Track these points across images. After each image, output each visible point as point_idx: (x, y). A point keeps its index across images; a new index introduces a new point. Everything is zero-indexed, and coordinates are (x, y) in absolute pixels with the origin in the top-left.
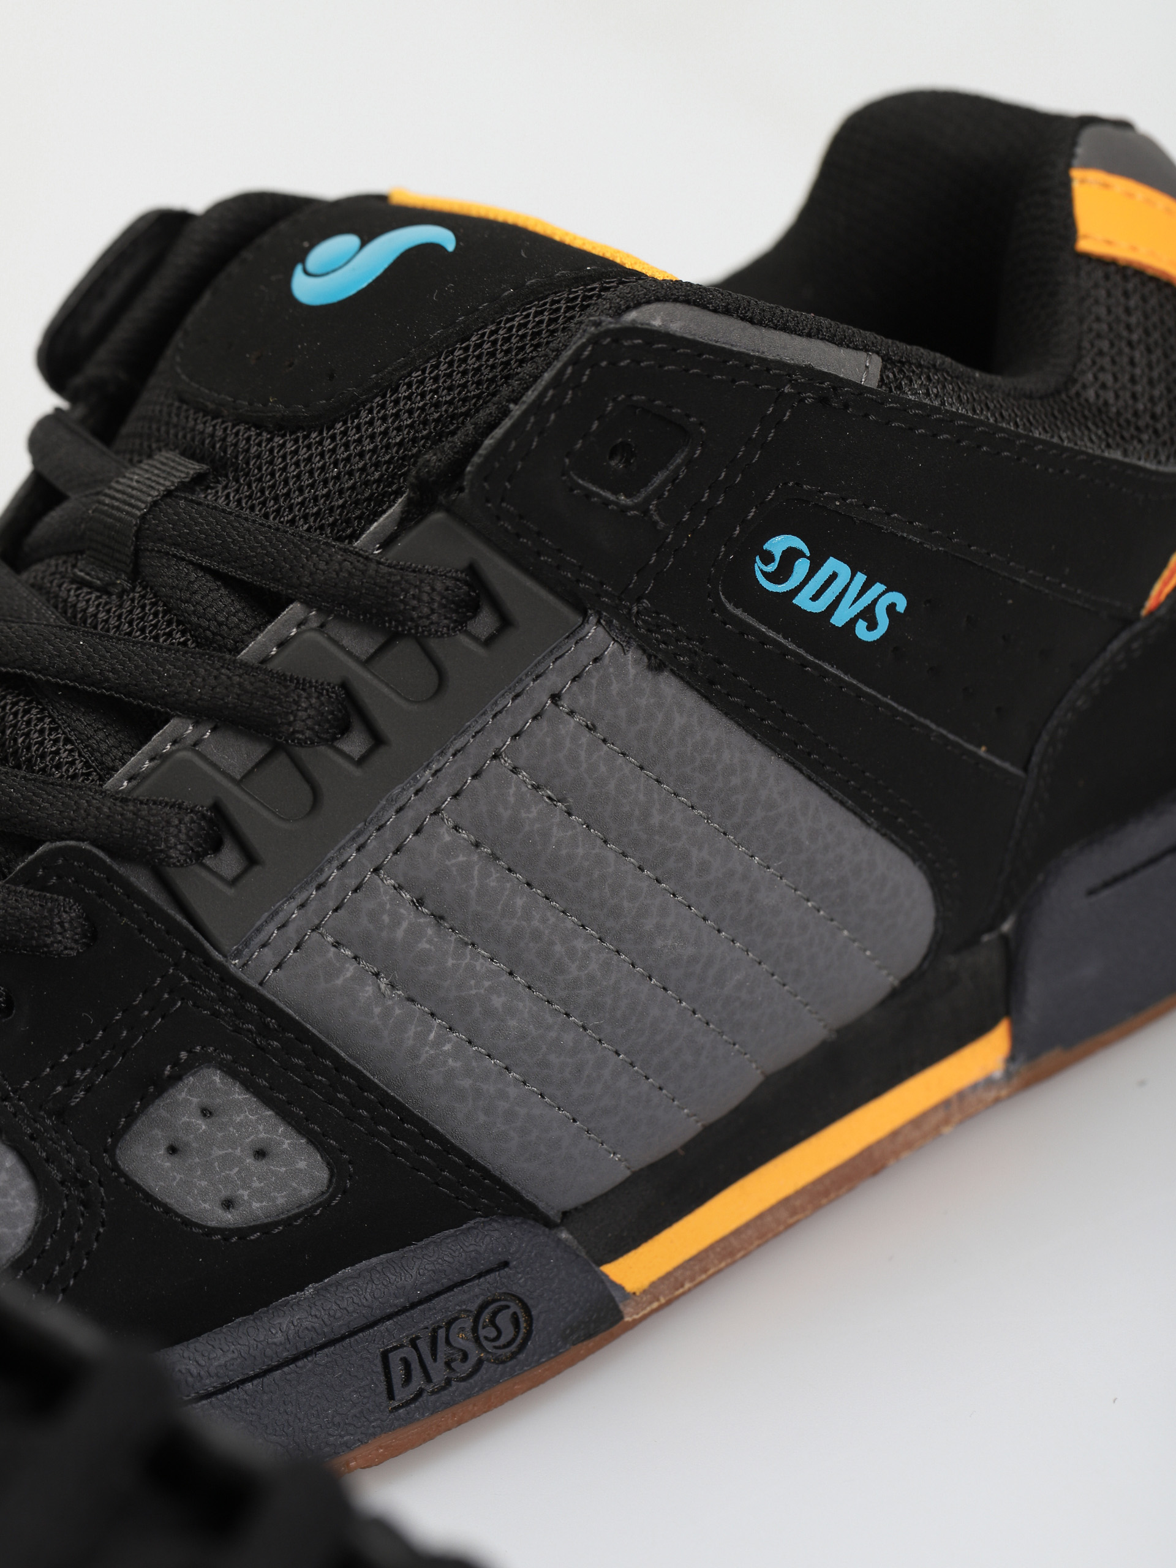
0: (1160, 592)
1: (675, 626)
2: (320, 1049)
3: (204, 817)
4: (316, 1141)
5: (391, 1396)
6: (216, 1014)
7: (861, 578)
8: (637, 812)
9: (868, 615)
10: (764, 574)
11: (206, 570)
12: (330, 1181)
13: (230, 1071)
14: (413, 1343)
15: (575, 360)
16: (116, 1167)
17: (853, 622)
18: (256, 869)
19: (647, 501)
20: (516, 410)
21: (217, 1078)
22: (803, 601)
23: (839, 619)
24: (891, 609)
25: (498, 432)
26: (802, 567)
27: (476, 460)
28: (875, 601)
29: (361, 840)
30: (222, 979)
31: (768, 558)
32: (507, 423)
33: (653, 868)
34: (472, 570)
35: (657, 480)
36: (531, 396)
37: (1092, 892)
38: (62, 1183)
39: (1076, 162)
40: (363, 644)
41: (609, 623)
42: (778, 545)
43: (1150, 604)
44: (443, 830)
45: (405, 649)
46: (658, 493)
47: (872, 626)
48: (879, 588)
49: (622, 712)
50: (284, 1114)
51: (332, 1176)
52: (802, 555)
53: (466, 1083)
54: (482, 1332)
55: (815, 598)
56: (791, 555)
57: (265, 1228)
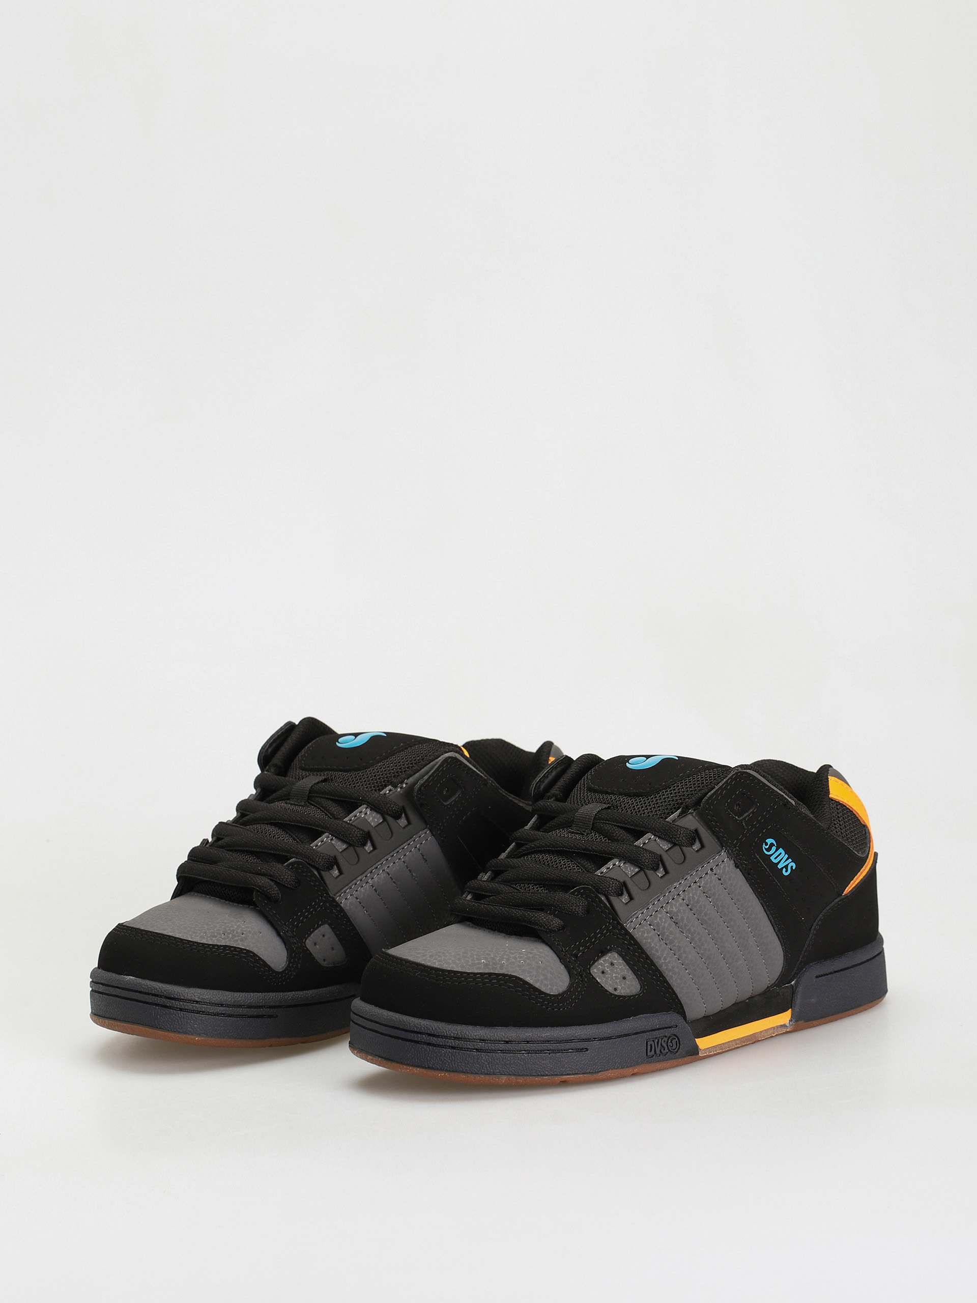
0: (848, 890)
1: (743, 856)
2: (643, 952)
3: (621, 884)
4: (638, 977)
5: (647, 1055)
6: (618, 938)
7: (787, 856)
8: (727, 906)
9: (786, 867)
10: (765, 848)
11: (618, 826)
12: (641, 989)
13: (620, 954)
14: (653, 1041)
15: (731, 778)
16: (590, 973)
17: (783, 868)
18: (633, 901)
19: (743, 819)
20: (717, 787)
21: (616, 955)
22: (772, 858)
23: (780, 866)
24: (792, 867)
25: (712, 792)
26: (774, 848)
27: (706, 798)
28: (789, 864)
29: (659, 898)
30: (621, 928)
31: (766, 844)
32: (714, 790)
33: (727, 923)
34: (696, 830)
35: (745, 815)
36: (720, 784)
37: (817, 977)
38: (576, 975)
39: (829, 774)
40: (666, 846)
41: (728, 851)
42: (769, 841)
43: (845, 893)
44: (680, 899)
45: (677, 848)
46: (744, 819)
47: (786, 871)
48: (790, 860)
49: (727, 877)
50: (632, 968)
51: (641, 987)
52: (774, 846)
53: (677, 970)
54: (669, 1044)
55: (775, 858)
56: (772, 845)
57: (624, 997)
